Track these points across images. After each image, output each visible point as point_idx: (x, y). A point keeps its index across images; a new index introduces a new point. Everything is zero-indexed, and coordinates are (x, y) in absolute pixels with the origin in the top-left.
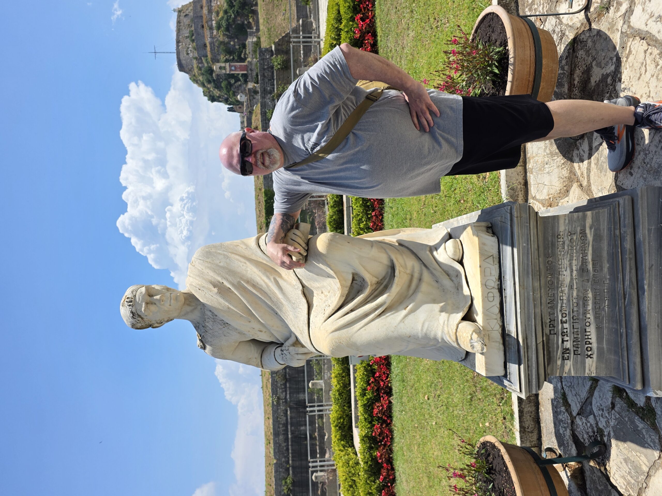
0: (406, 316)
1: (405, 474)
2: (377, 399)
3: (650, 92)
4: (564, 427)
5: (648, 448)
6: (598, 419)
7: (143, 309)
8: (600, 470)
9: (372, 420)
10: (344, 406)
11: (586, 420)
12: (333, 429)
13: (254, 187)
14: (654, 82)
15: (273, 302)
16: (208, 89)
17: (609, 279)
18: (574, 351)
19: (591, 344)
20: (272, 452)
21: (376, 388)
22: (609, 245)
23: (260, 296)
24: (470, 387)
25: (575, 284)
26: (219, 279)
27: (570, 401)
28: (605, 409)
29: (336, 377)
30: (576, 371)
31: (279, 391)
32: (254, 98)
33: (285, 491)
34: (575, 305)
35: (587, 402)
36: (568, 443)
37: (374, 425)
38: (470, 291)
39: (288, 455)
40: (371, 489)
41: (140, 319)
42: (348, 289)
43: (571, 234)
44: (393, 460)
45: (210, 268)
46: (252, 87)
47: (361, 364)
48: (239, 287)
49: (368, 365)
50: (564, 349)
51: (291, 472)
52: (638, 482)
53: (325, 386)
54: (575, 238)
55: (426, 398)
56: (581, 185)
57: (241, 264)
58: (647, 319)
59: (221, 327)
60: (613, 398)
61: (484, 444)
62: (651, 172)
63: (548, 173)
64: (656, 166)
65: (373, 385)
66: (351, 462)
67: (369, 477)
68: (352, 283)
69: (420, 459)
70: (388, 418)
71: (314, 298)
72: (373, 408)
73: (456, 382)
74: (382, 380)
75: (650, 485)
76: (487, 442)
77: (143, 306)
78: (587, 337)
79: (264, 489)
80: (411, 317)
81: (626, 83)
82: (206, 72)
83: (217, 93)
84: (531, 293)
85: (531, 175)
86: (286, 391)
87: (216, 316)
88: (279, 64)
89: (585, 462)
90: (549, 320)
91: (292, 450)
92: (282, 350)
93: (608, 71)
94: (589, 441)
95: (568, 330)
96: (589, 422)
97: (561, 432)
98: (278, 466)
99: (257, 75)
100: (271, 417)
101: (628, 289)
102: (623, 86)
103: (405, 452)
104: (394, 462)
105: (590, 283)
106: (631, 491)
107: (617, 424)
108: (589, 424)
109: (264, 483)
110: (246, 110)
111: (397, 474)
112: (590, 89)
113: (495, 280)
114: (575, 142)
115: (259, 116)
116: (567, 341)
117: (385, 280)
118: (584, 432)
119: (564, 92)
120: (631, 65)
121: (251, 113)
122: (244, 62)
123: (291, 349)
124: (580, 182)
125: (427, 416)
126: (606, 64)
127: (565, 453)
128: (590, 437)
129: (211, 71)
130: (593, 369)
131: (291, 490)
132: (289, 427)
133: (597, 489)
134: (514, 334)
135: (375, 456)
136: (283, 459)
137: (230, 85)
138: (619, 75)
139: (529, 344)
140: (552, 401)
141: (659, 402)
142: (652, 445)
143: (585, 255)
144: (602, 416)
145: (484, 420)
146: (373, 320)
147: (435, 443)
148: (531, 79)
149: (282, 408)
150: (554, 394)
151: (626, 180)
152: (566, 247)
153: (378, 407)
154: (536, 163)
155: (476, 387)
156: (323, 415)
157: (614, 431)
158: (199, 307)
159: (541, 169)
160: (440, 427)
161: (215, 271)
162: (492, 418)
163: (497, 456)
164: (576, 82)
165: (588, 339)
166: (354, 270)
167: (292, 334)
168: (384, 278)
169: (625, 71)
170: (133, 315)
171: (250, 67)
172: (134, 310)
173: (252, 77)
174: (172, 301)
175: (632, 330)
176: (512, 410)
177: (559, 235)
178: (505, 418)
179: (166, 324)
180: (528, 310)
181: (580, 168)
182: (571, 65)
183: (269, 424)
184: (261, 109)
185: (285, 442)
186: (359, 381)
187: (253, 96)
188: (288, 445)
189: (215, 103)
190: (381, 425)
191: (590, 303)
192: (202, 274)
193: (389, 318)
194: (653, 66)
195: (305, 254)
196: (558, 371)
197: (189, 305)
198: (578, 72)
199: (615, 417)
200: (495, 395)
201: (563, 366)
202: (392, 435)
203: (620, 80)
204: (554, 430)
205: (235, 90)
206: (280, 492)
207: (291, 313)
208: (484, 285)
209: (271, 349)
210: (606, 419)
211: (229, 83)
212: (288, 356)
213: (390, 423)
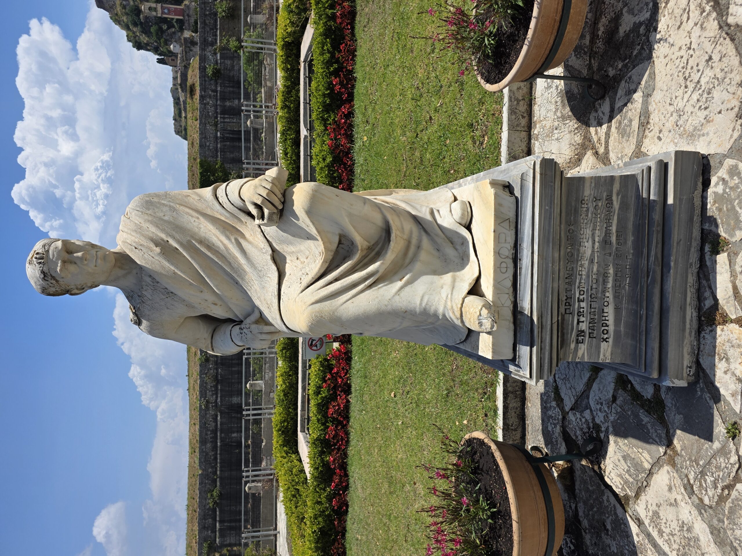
0: (402, 288)
1: (361, 480)
2: (333, 397)
3: (691, 43)
4: (554, 424)
5: (652, 443)
6: (595, 413)
7: (58, 269)
8: (593, 469)
9: (326, 422)
10: (290, 408)
11: (581, 415)
12: (275, 433)
13: (187, 156)
14: (697, 31)
15: (234, 268)
16: (134, 33)
17: (633, 254)
18: (590, 333)
19: (608, 326)
20: (197, 461)
21: (332, 385)
22: (636, 215)
23: (216, 260)
24: (447, 381)
25: (596, 258)
26: (163, 236)
27: (563, 395)
28: (604, 402)
29: (282, 375)
30: (590, 356)
31: (209, 393)
32: (191, 50)
33: (211, 505)
34: (595, 281)
35: (584, 395)
36: (557, 441)
37: (328, 427)
38: (478, 261)
39: (216, 464)
40: (320, 497)
41: (54, 282)
42: (332, 253)
43: (596, 199)
44: (347, 465)
45: (151, 222)
46: (188, 36)
47: (317, 358)
48: (189, 247)
49: (326, 360)
50: (579, 331)
51: (218, 484)
52: (637, 481)
53: (265, 387)
54: (600, 204)
55: (392, 395)
56: (597, 153)
57: (192, 220)
58: (670, 300)
59: (164, 297)
60: (615, 390)
61: (470, 442)
62: (684, 136)
63: (557, 139)
64: (691, 129)
65: (329, 382)
66: (294, 470)
67: (319, 485)
68: (337, 247)
69: (380, 463)
70: (344, 418)
71: (287, 265)
72: (328, 408)
73: (430, 376)
74: (340, 377)
75: (652, 484)
76: (474, 439)
77: (59, 265)
78: (604, 318)
79: (186, 503)
80: (408, 289)
81: (663, 33)
82: (131, 11)
83: (144, 39)
84: (550, 265)
85: (536, 142)
86: (216, 394)
87: (158, 282)
88: (223, 11)
89: (575, 461)
90: (565, 298)
91: (220, 459)
92: (240, 329)
93: (642, 19)
94: (582, 438)
95: (585, 310)
96: (584, 417)
97: (550, 429)
98: (203, 477)
99: (196, 23)
100: (198, 422)
101: (653, 266)
102: (658, 36)
103: (362, 456)
104: (349, 468)
105: (612, 257)
106: (628, 491)
107: (618, 419)
108: (583, 420)
109: (186, 496)
110: (180, 63)
111: (351, 481)
112: (617, 41)
113: (509, 248)
114: (594, 103)
115: (197, 72)
116: (583, 322)
117: (378, 245)
118: (577, 428)
119: (585, 44)
120: (670, 11)
121: (186, 67)
122: (180, 5)
123: (254, 326)
124: (595, 149)
125: (392, 416)
126: (640, 11)
127: (552, 451)
128: (584, 433)
129: (137, 11)
130: (608, 355)
131: (217, 503)
132: (219, 434)
133: (587, 490)
134: (527, 312)
135: (327, 461)
136: (210, 470)
137: (161, 31)
138: (654, 24)
139: (544, 324)
140: (541, 396)
141: (670, 393)
142: (658, 440)
143: (609, 224)
144: (600, 410)
145: (462, 417)
146: (362, 291)
147: (400, 445)
148: (558, 18)
149: (212, 412)
150: (545, 388)
151: (653, 146)
152: (590, 215)
153: (334, 406)
154: (543, 128)
155: (454, 381)
156: (261, 419)
157: (613, 427)
158: (135, 271)
159: (549, 135)
160: (407, 427)
161: (157, 226)
162: (471, 415)
163: (485, 454)
164: (600, 33)
165: (605, 320)
166: (342, 230)
167: (256, 309)
168: (376, 244)
169: (662, 18)
170: (45, 276)
171: (187, 12)
172: (45, 269)
173: (189, 24)
174: (99, 261)
175: (653, 312)
176: (496, 406)
177: (584, 200)
178: (486, 415)
179: (89, 291)
180: (546, 283)
181: (596, 133)
182: (596, 12)
183: (195, 431)
184: (200, 63)
185: (212, 451)
186: (313, 377)
187: (189, 47)
188: (216, 454)
189: (142, 52)
190: (336, 427)
191: (611, 280)
192: (140, 229)
193: (382, 290)
194: (698, 13)
195: (280, 207)
196: (571, 355)
197: (121, 268)
198: (604, 21)
199: (616, 411)
200: (477, 390)
201: (576, 349)
202: (348, 438)
203: (655, 29)
204: (541, 428)
205: (168, 38)
206: (205, 506)
207: (256, 282)
208: (497, 253)
209: (227, 328)
210: (604, 414)
211: (161, 29)
212: (249, 335)
213: (346, 425)
